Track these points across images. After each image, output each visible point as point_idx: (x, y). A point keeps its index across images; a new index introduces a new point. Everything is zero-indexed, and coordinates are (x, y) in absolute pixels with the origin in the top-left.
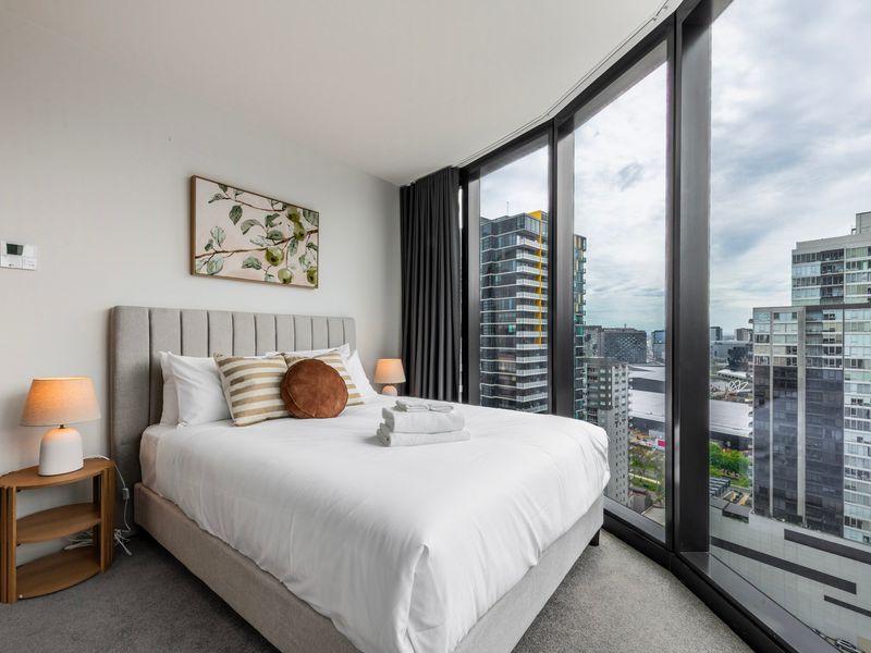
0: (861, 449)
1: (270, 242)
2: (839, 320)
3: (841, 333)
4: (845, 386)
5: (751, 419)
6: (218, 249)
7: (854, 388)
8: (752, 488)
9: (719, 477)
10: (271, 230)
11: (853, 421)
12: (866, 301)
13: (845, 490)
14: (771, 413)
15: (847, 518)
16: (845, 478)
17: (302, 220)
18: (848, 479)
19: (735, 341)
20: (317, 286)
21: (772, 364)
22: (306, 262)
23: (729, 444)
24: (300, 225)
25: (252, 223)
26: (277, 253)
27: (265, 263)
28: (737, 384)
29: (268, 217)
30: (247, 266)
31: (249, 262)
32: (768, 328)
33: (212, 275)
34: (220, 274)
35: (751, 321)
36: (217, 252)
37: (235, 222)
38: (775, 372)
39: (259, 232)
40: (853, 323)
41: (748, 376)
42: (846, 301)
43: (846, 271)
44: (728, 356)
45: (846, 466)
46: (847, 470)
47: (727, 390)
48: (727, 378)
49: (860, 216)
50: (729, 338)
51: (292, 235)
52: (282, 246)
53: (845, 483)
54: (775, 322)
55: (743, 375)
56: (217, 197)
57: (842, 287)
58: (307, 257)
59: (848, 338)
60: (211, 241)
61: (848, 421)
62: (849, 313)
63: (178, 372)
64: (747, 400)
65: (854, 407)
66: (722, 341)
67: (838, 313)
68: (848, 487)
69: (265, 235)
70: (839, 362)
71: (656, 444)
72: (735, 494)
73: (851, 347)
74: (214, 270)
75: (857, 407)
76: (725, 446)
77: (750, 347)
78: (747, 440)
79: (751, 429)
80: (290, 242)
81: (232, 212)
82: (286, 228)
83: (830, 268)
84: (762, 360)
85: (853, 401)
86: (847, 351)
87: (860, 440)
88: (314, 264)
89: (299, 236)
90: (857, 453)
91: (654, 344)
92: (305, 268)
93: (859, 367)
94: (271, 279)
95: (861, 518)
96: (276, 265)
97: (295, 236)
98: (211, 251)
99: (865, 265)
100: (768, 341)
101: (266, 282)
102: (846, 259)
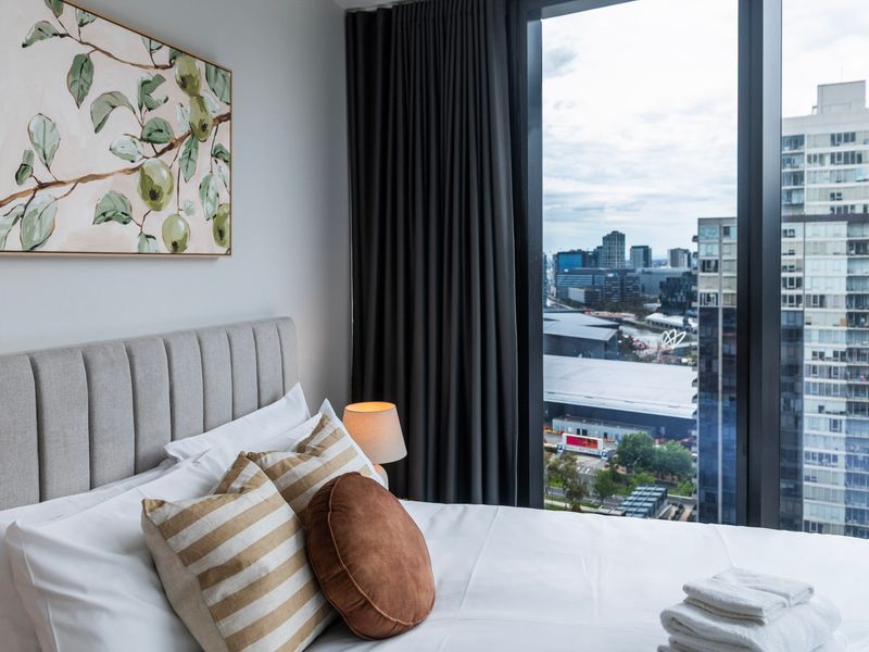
0: (822, 421)
1: (148, 149)
2: (799, 238)
3: (801, 257)
4: (805, 334)
5: (695, 391)
6: (46, 178)
7: (815, 336)
8: (695, 497)
9: (651, 485)
10: (149, 116)
11: (815, 384)
12: (827, 212)
13: (805, 483)
14: (720, 378)
15: (807, 522)
16: (805, 466)
17: (204, 89)
18: (808, 467)
19: (668, 268)
20: (229, 253)
21: (721, 305)
22: (212, 194)
23: (663, 430)
24: (200, 100)
25: (112, 101)
26: (160, 177)
27: (139, 205)
28: (672, 335)
29: (144, 83)
30: (104, 217)
31: (108, 206)
32: (715, 250)
33: (32, 251)
34: (50, 246)
35: (695, 239)
36: (42, 186)
37: (79, 101)
38: (725, 316)
39: (125, 123)
40: (815, 243)
41: (686, 322)
42: (808, 211)
43: (806, 167)
44: (660, 292)
45: (806, 449)
46: (807, 454)
47: (659, 344)
48: (657, 328)
49: (821, 87)
50: (660, 263)
51: (187, 129)
52: (168, 157)
53: (805, 473)
54: (725, 240)
55: (677, 320)
56: (41, 32)
57: (803, 189)
58: (212, 183)
59: (809, 265)
60: (29, 155)
61: (809, 383)
62: (810, 227)
63: (42, 574)
64: (684, 360)
65: (815, 363)
66: (652, 269)
67: (798, 227)
68: (808, 479)
69: (138, 132)
70: (799, 298)
71: (563, 442)
72: (674, 509)
73: (812, 277)
74: (36, 238)
75: (819, 363)
76: (658, 435)
77: (693, 279)
78: (689, 423)
79: (695, 406)
80: (183, 148)
81: (72, 72)
82: (176, 112)
83: (789, 161)
84: (709, 299)
85: (814, 354)
86: (807, 283)
87: (821, 409)
88: (224, 198)
89: (199, 131)
90: (817, 429)
91: (557, 273)
92: (209, 206)
93: (822, 305)
94: (150, 247)
95: (822, 520)
96: (158, 208)
97: (192, 133)
98: (30, 184)
99: (828, 159)
100: (716, 270)
101: (140, 256)
102: (808, 150)
